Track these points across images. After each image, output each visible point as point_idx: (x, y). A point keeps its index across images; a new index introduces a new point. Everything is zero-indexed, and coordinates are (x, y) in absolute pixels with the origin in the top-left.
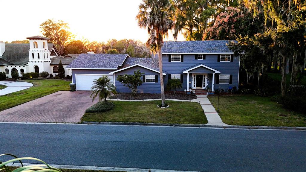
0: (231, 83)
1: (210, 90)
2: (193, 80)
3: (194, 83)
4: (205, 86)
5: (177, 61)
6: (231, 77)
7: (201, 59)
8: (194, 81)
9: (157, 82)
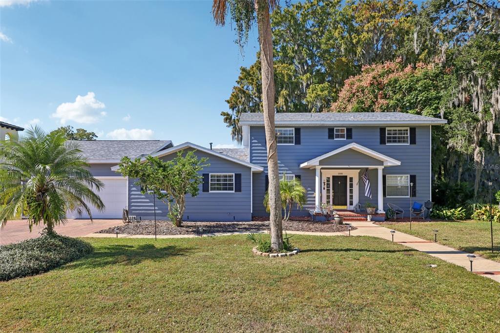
0: (414, 193)
1: (374, 209)
2: (326, 188)
3: (328, 197)
4: (354, 204)
5: (285, 142)
6: (413, 179)
7: (341, 137)
8: (328, 191)
9: (240, 191)
